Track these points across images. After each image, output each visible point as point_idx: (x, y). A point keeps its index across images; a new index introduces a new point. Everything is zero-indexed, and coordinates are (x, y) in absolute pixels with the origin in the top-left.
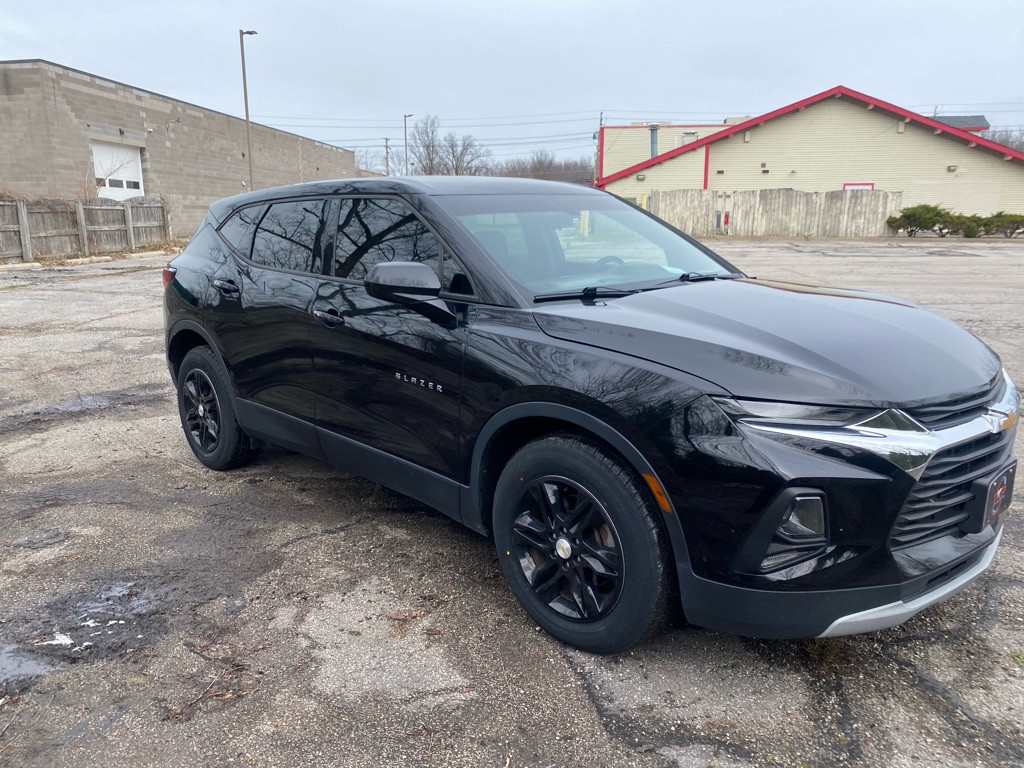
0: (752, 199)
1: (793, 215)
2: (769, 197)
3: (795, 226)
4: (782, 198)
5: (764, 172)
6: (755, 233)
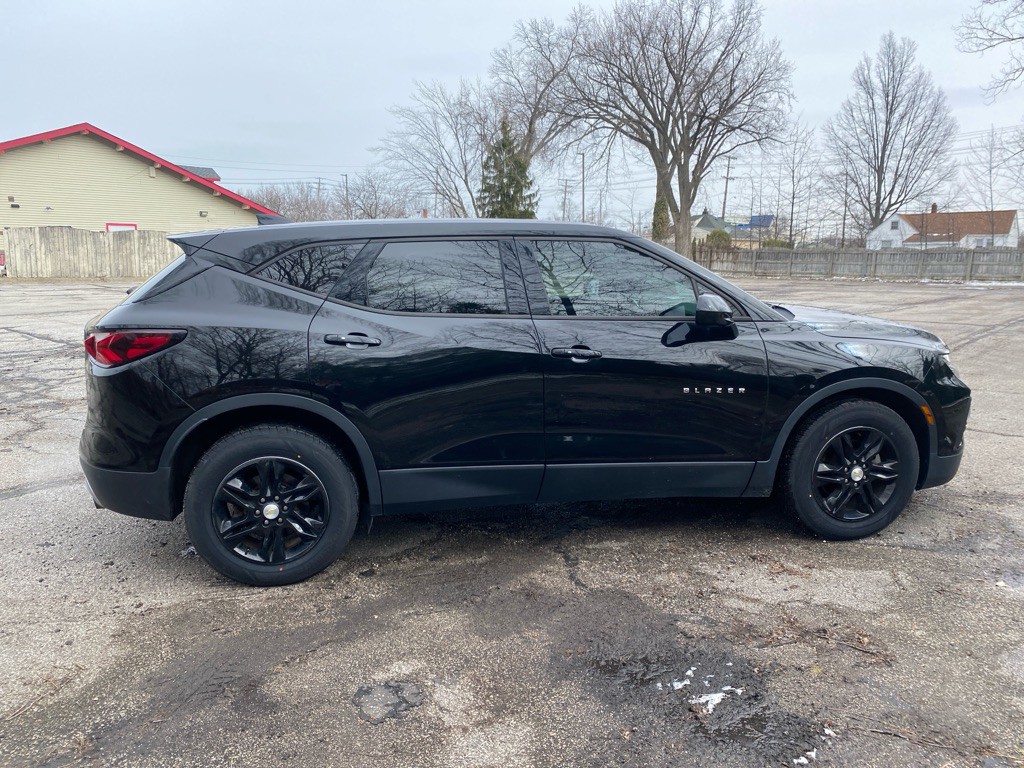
0: (30, 236)
1: (81, 255)
2: (51, 235)
3: (85, 267)
4: (65, 237)
5: (13, 206)
6: (40, 275)
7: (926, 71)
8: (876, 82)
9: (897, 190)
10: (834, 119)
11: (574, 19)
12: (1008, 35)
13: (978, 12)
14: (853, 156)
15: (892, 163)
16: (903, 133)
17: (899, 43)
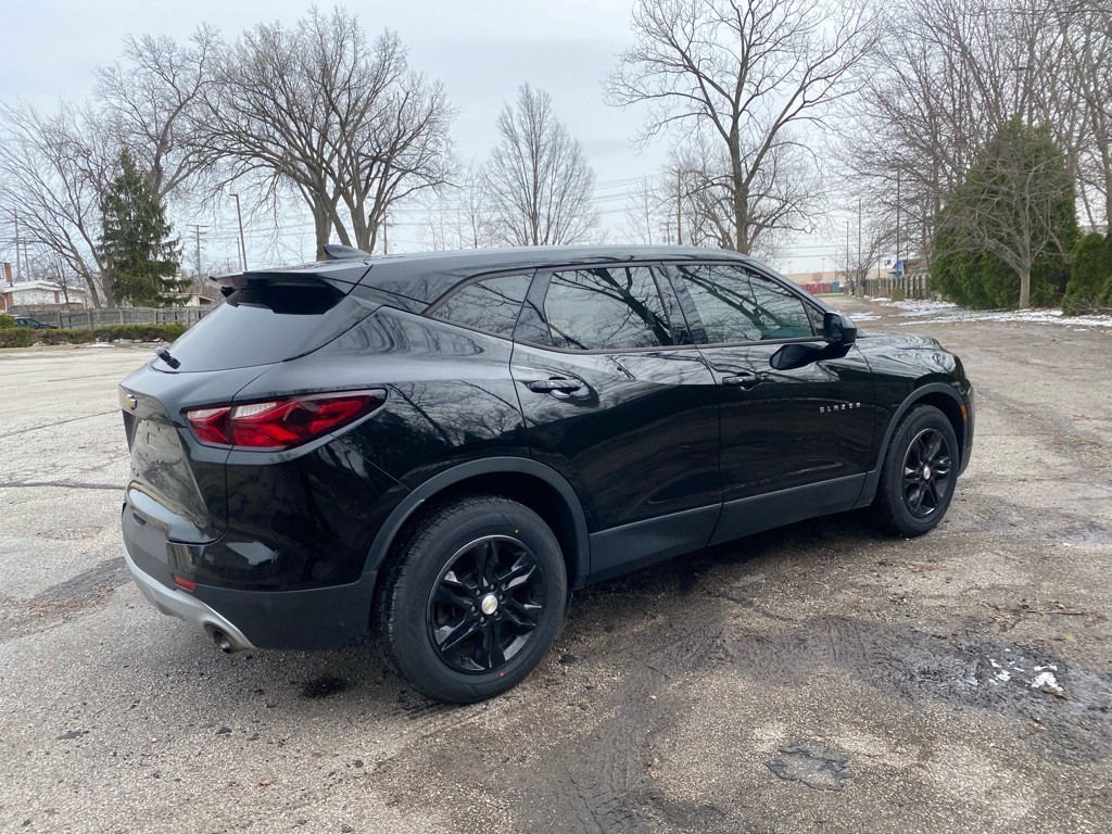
7: (561, 123)
8: (519, 130)
9: (551, 237)
10: (485, 166)
11: (198, 39)
12: (645, 92)
13: (620, 69)
14: (508, 203)
15: (543, 211)
16: (549, 181)
17: (535, 95)
